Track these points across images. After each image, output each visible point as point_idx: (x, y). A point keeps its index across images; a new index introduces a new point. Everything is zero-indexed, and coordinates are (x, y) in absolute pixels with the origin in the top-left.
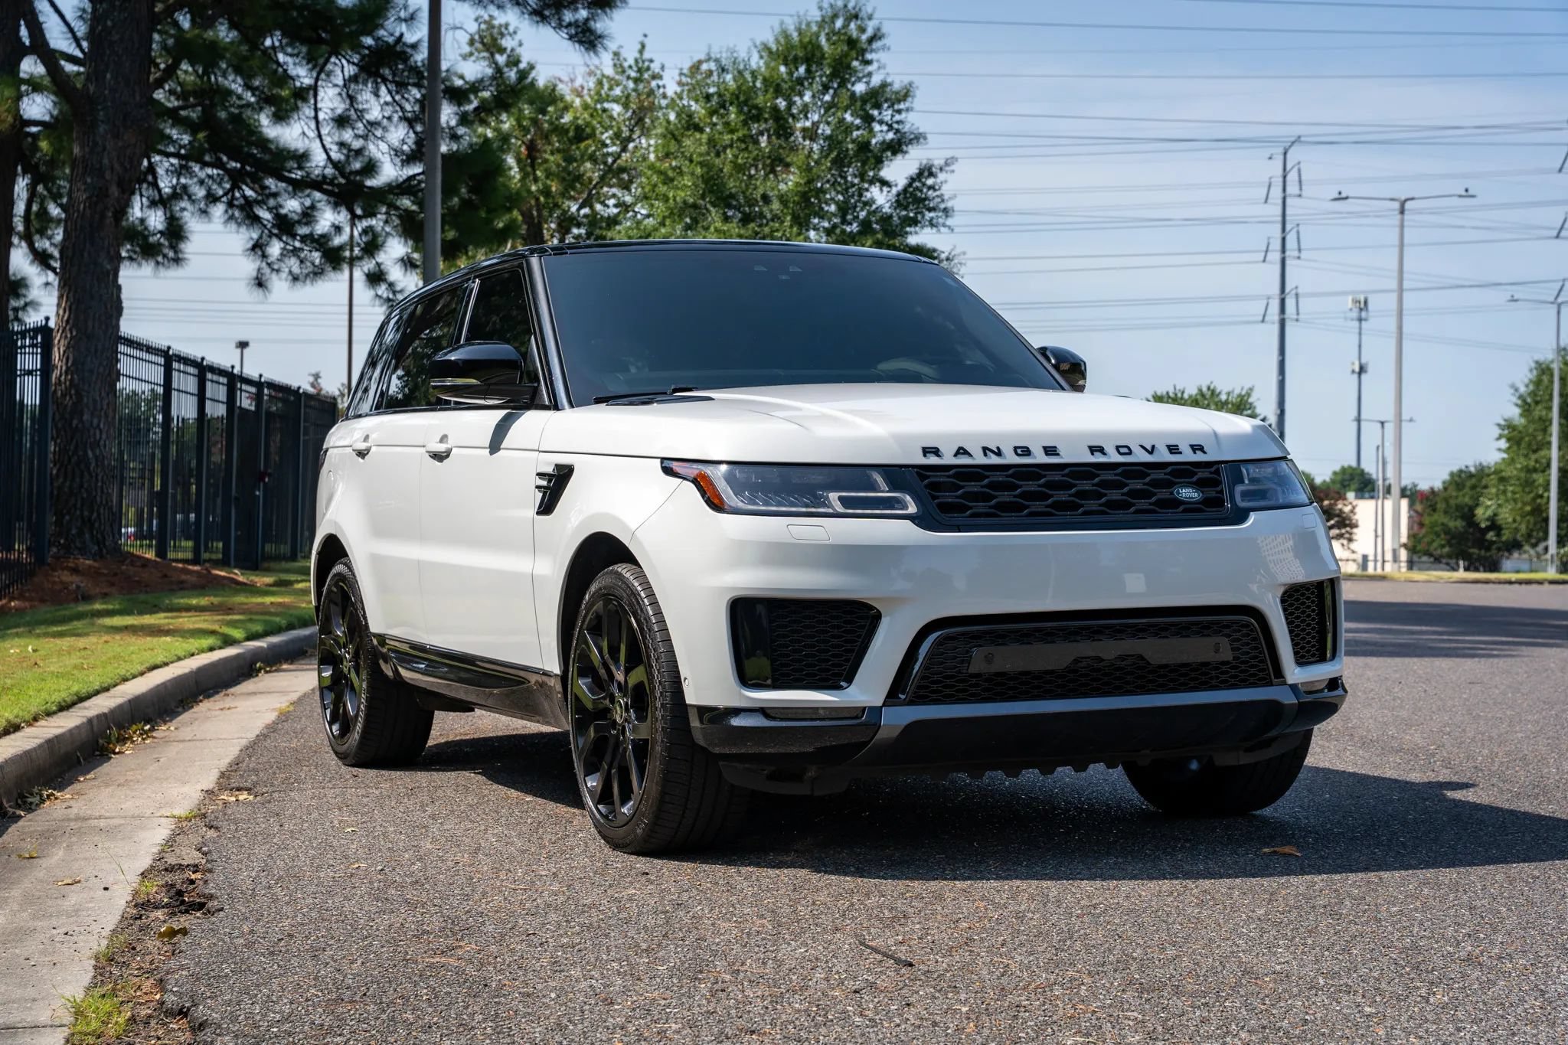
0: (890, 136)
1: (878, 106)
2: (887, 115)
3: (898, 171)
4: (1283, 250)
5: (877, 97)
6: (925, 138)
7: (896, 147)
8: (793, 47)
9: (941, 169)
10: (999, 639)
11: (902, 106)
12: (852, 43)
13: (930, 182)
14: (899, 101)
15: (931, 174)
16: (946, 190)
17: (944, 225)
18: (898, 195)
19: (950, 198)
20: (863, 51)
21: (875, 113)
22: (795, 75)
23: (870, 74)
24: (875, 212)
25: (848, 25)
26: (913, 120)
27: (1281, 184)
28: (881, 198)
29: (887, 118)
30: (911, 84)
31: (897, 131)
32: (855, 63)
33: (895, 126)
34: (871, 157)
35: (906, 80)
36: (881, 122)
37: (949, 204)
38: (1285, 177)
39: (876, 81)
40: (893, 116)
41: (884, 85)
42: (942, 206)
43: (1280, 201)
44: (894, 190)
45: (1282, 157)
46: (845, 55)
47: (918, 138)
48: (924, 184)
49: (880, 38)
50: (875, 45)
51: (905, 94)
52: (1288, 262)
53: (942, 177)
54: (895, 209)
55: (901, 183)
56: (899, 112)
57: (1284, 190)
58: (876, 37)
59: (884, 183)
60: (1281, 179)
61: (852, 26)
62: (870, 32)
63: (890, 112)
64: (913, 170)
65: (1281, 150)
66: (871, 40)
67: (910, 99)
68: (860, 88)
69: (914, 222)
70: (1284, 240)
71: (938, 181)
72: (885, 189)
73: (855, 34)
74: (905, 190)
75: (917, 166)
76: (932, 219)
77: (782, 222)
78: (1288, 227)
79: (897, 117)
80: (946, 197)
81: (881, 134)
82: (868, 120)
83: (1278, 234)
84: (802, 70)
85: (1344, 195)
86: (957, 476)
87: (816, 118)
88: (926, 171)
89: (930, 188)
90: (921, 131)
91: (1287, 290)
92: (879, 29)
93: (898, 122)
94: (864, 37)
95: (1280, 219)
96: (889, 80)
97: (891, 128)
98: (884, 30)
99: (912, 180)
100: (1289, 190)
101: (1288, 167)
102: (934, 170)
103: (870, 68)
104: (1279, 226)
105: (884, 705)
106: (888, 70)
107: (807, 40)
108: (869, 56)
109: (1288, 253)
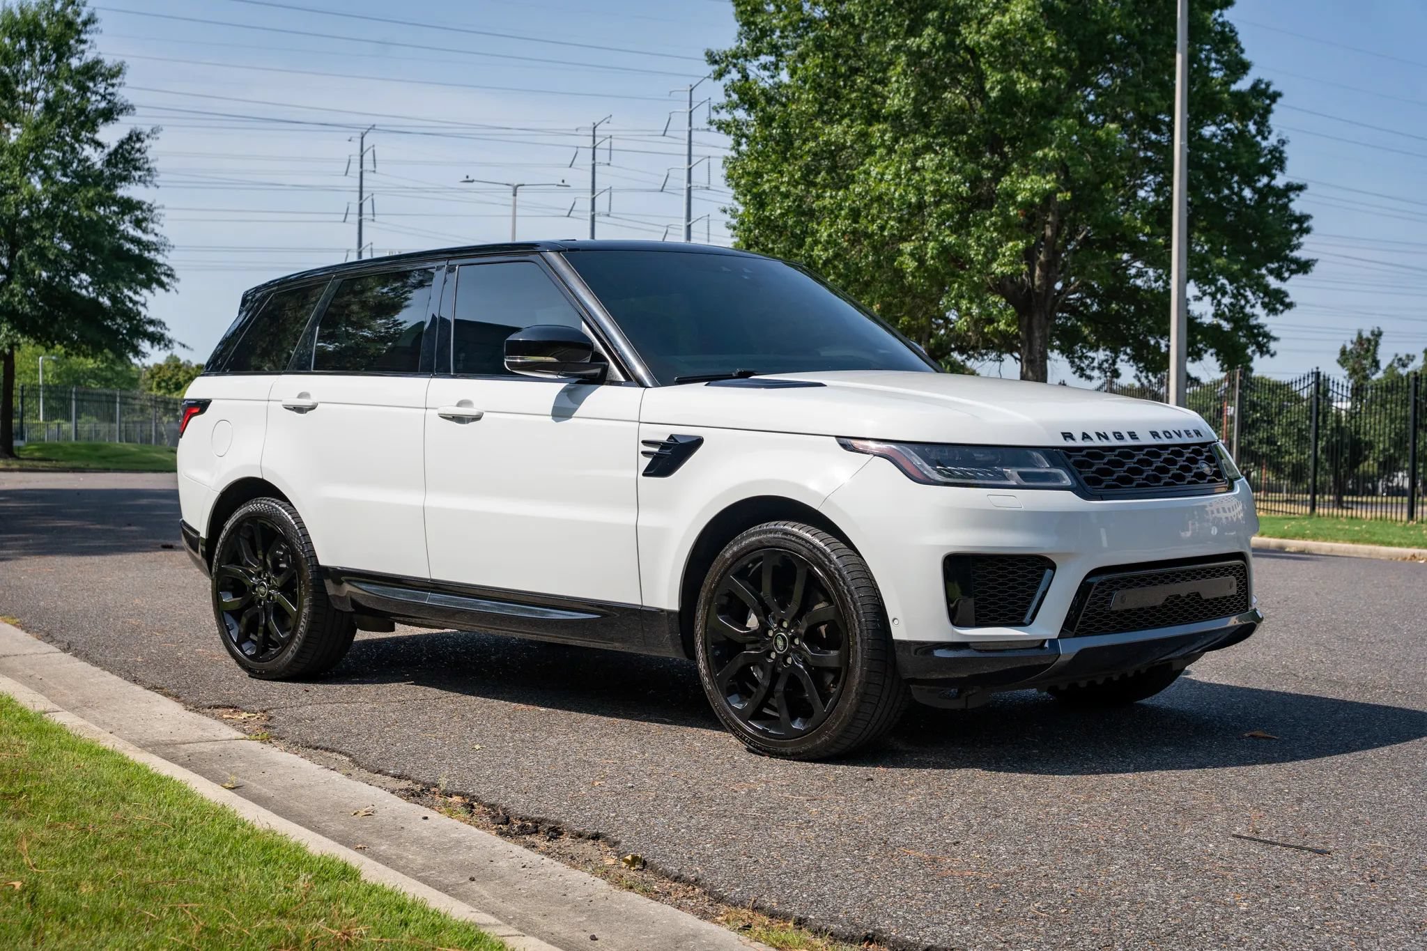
0: (103, 105)
1: (93, 79)
2: (101, 88)
3: (111, 135)
4: (361, 213)
5: (91, 71)
6: (134, 110)
7: (109, 114)
8: (17, 23)
9: (148, 136)
10: (1128, 584)
11: (114, 81)
12: (70, 24)
13: (138, 145)
14: (113, 76)
15: (139, 140)
16: (150, 154)
17: (151, 182)
18: (110, 155)
19: (153, 161)
20: (79, 32)
21: (91, 85)
22: (18, 47)
23: (83, 52)
24: (88, 167)
25: (67, 9)
26: (123, 94)
27: (359, 162)
28: (96, 158)
29: (102, 91)
30: (123, 63)
31: (110, 101)
32: (72, 42)
33: (108, 97)
34: (87, 121)
35: (118, 60)
36: (96, 93)
37: (152, 165)
38: (362, 156)
39: (89, 56)
40: (106, 89)
41: (98, 62)
42: (146, 166)
43: (358, 175)
44: (106, 151)
45: (360, 140)
46: (63, 35)
47: (126, 109)
48: (133, 148)
49: (94, 22)
50: (88, 28)
51: (117, 72)
52: (364, 223)
53: (147, 142)
54: (107, 166)
55: (114, 145)
56: (113, 85)
57: (361, 167)
58: (89, 21)
59: (98, 144)
60: (359, 158)
61: (69, 10)
62: (84, 16)
63: (103, 85)
64: (124, 134)
65: (359, 135)
66: (85, 23)
67: (121, 76)
68: (75, 63)
69: (125, 179)
70: (361, 205)
71: (144, 145)
72: (99, 150)
73: (70, 16)
74: (116, 151)
75: (128, 132)
76: (140, 177)
77: (11, 172)
78: (365, 196)
79: (110, 90)
80: (150, 159)
81: (96, 103)
82: (83, 89)
83: (357, 202)
84: (23, 43)
85: (470, 179)
86: (1088, 455)
87: (36, 85)
88: (134, 137)
89: (139, 150)
90: (130, 103)
91: (364, 244)
92: (93, 14)
93: (111, 94)
94: (79, 20)
95: (358, 189)
96: (101, 57)
97: (104, 97)
98: (98, 15)
99: (121, 144)
100: (365, 167)
101: (364, 150)
102: (142, 136)
103: (82, 47)
104: (358, 194)
105: (1060, 637)
106: (98, 50)
107: (30, 17)
108: (83, 37)
109: (364, 217)
